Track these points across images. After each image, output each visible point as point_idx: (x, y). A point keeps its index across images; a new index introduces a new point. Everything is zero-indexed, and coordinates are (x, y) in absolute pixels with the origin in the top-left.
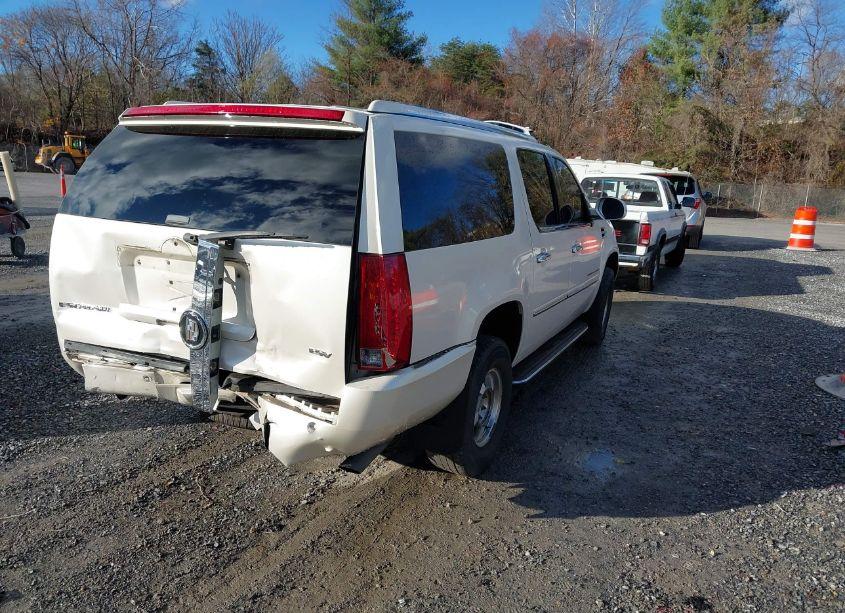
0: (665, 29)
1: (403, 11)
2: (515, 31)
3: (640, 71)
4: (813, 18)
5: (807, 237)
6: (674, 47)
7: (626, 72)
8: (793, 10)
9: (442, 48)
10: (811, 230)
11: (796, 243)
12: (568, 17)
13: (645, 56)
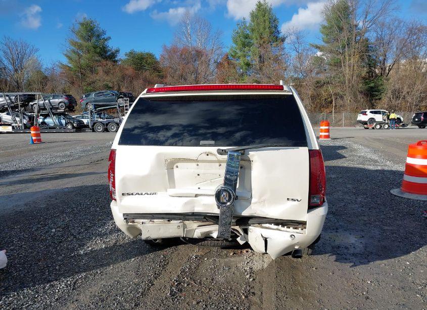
0: (234, 45)
1: (105, 36)
2: (165, 46)
3: (226, 65)
4: (296, 41)
5: (327, 134)
6: (240, 53)
7: (219, 65)
8: (287, 37)
9: (126, 55)
10: (328, 131)
11: (323, 137)
12: (187, 39)
13: (228, 58)
